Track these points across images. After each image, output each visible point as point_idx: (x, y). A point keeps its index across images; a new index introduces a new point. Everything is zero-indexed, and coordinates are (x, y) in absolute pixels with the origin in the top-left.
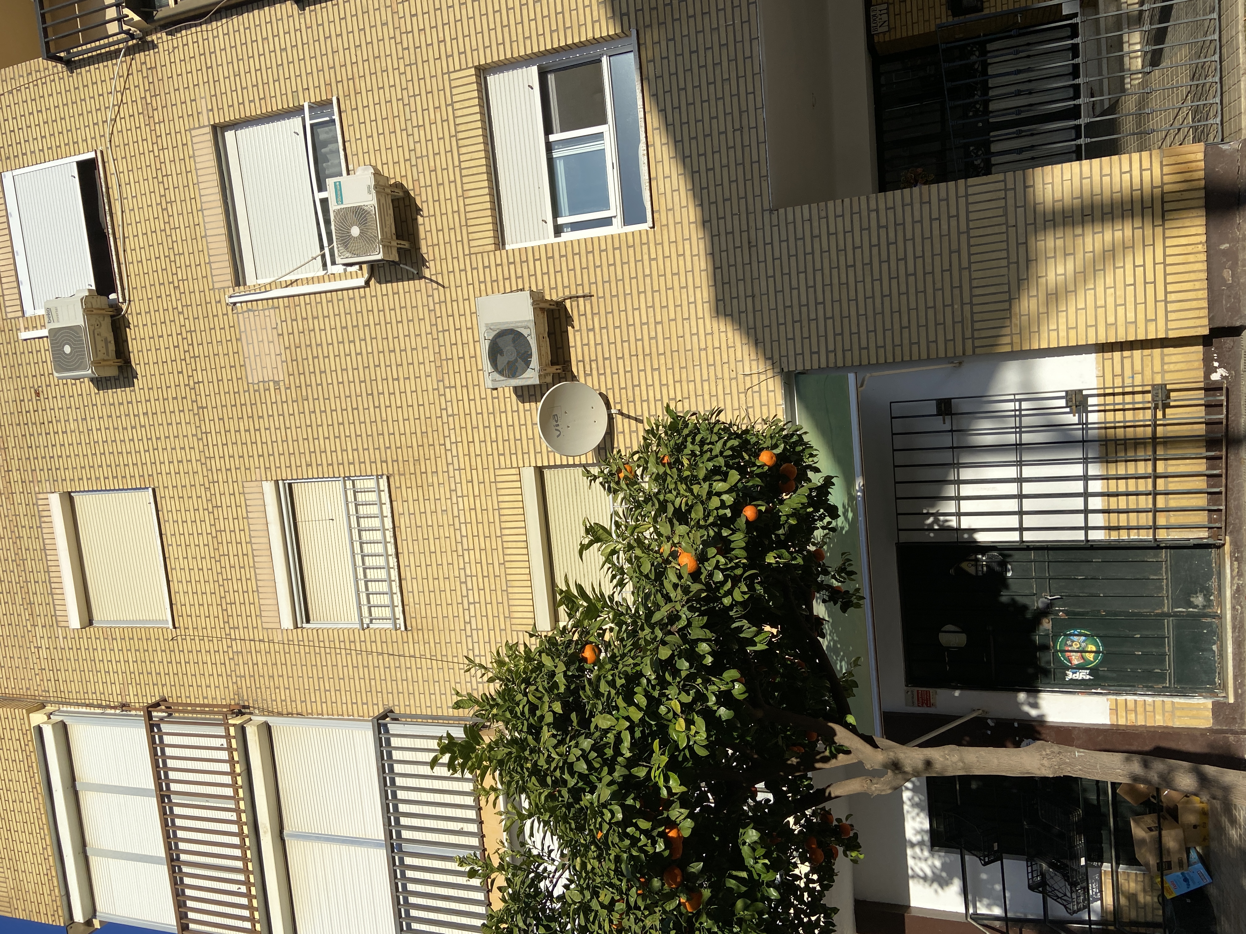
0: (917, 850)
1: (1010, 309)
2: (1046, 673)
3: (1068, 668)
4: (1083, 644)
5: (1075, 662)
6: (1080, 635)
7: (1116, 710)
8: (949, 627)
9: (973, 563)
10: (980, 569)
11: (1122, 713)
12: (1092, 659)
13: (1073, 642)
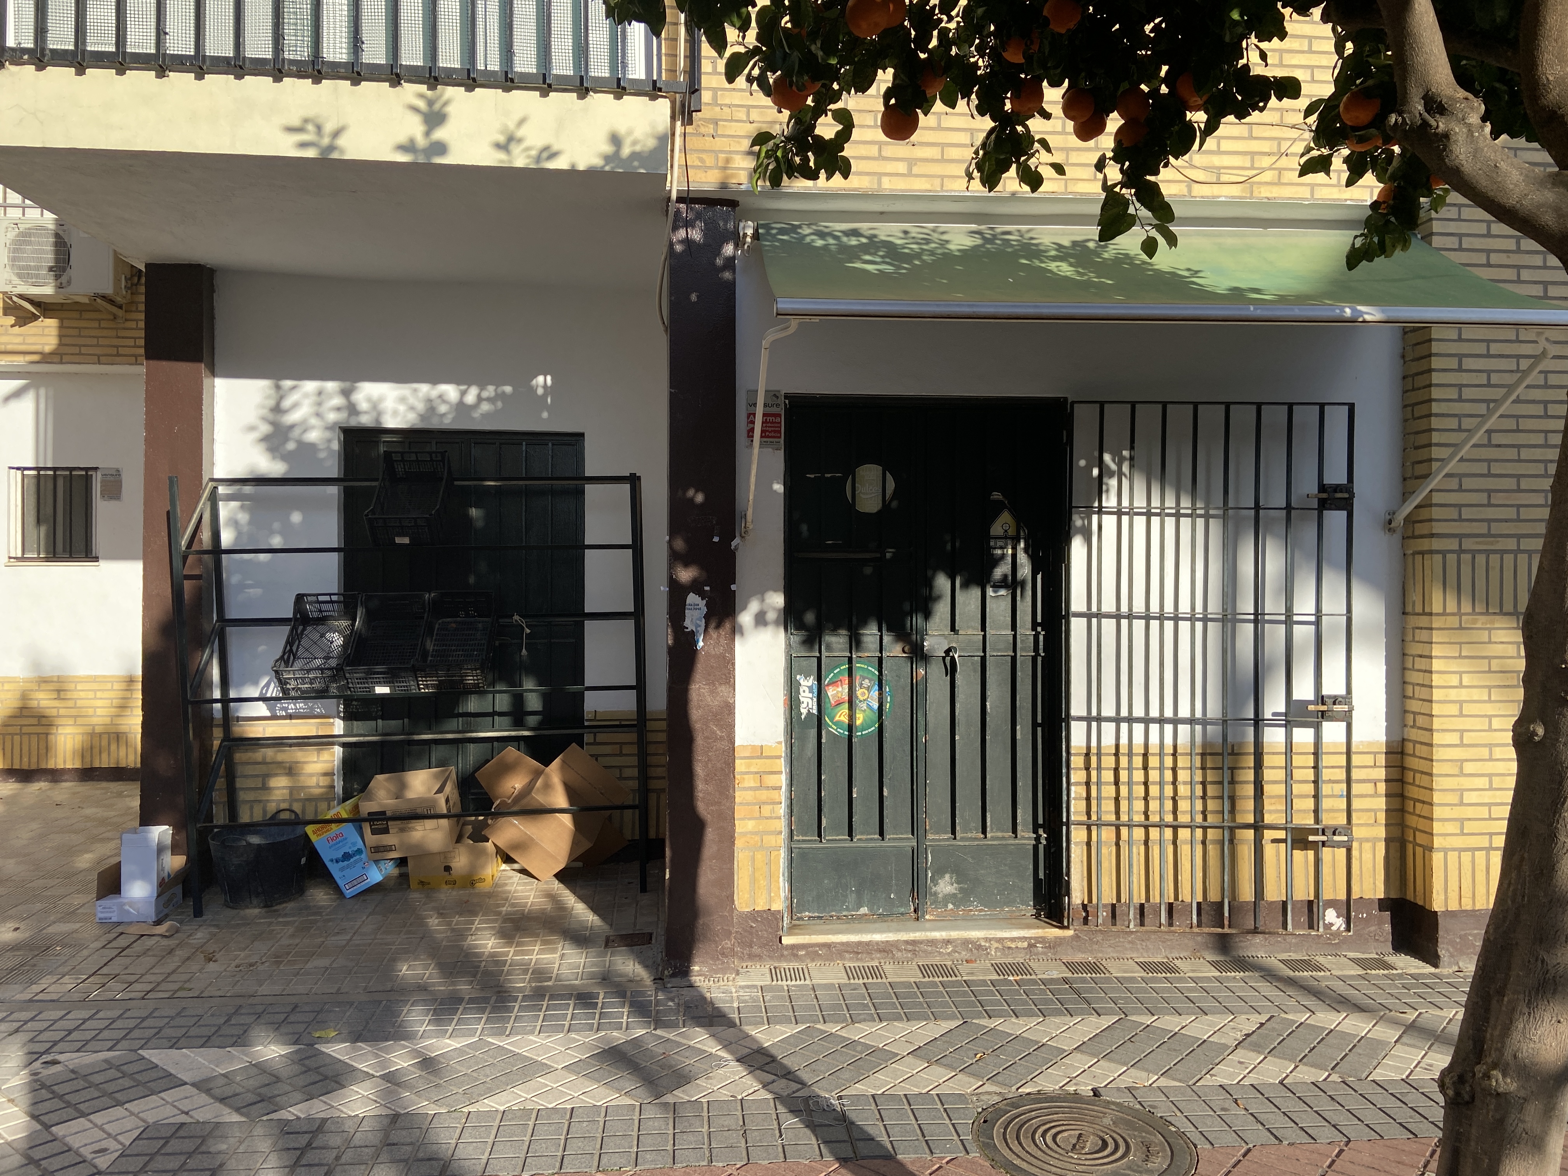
0: (338, 401)
1: (1502, 613)
2: (813, 643)
3: (820, 680)
4: (864, 706)
5: (831, 692)
6: (881, 698)
7: (758, 758)
8: (891, 485)
9: (1011, 532)
10: (1000, 543)
11: (757, 765)
12: (837, 718)
13: (869, 689)
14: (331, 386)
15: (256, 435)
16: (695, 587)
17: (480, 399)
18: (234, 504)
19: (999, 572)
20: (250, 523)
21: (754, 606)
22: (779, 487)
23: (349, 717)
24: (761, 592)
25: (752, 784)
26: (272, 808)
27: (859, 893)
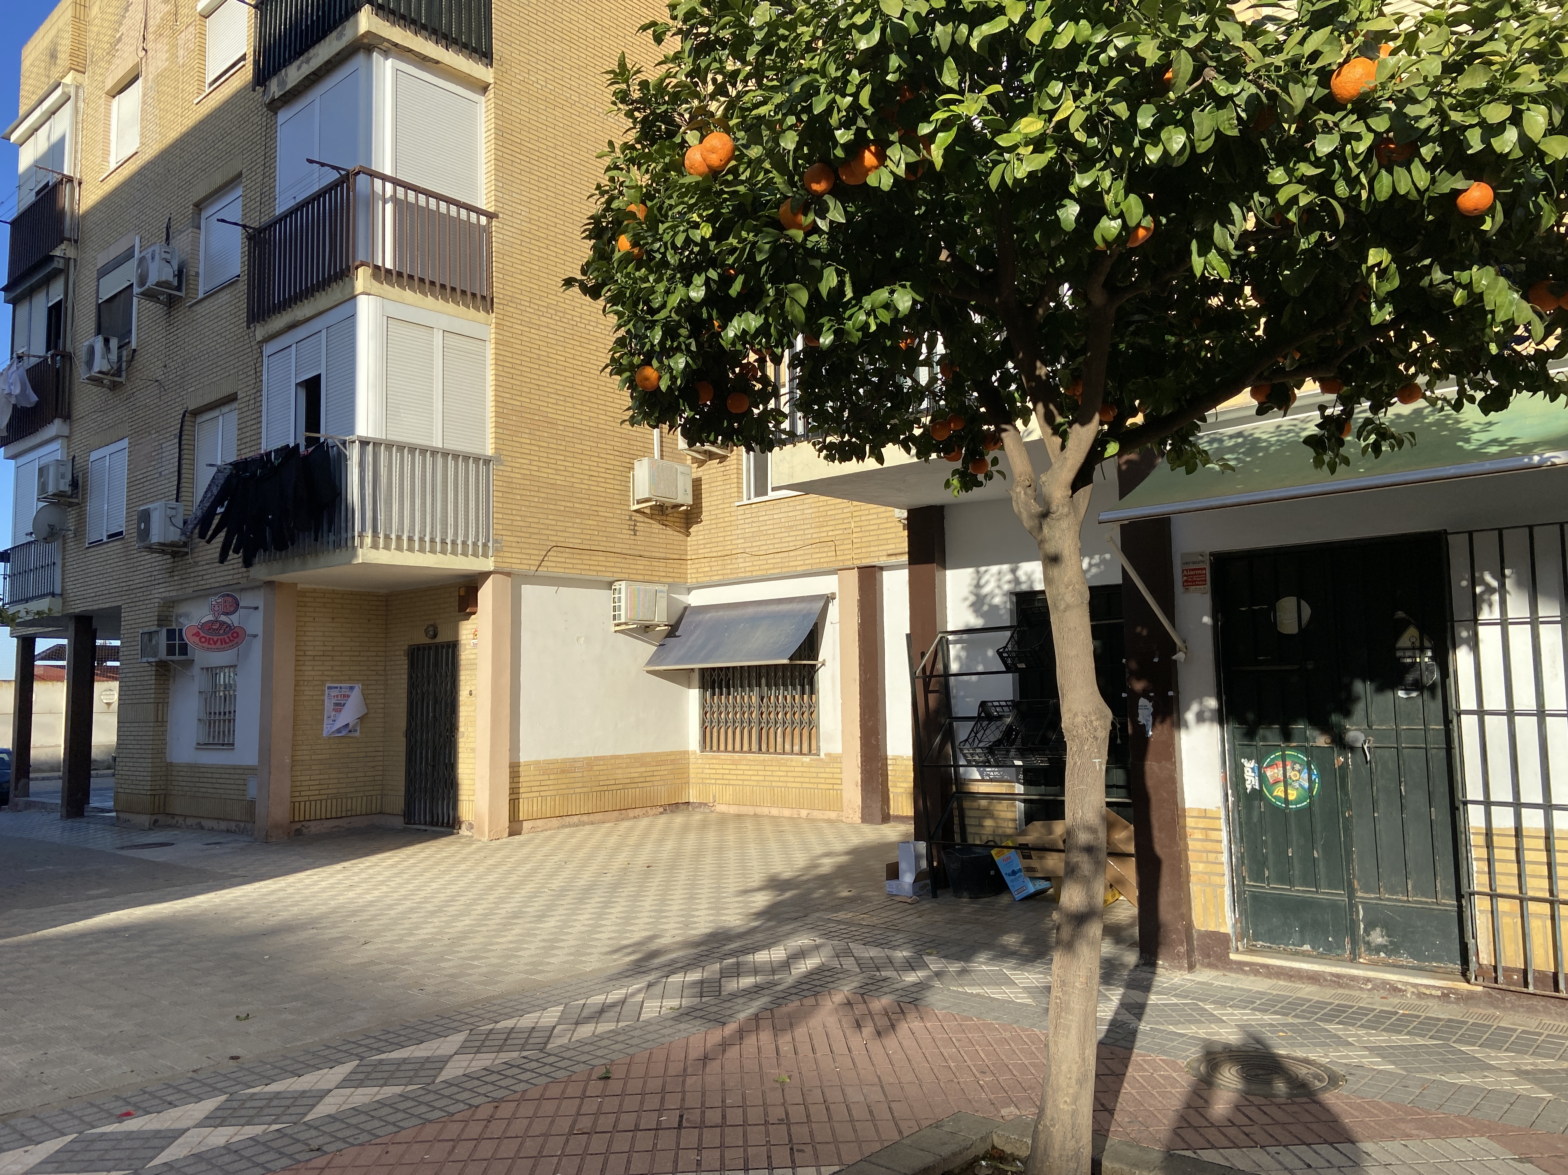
0: (1009, 577)
2: (1250, 734)
3: (1259, 762)
4: (1297, 785)
5: (1269, 773)
6: (1310, 780)
7: (1205, 817)
8: (1307, 611)
9: (1418, 644)
10: (1408, 653)
11: (1202, 823)
12: (1275, 794)
13: (1299, 771)
14: (1005, 567)
15: (968, 603)
16: (1145, 694)
17: (1090, 565)
18: (959, 646)
19: (1410, 678)
20: (967, 657)
21: (1195, 708)
22: (1207, 620)
23: (1027, 783)
24: (1200, 697)
25: (1200, 837)
26: (985, 838)
27: (1301, 932)
